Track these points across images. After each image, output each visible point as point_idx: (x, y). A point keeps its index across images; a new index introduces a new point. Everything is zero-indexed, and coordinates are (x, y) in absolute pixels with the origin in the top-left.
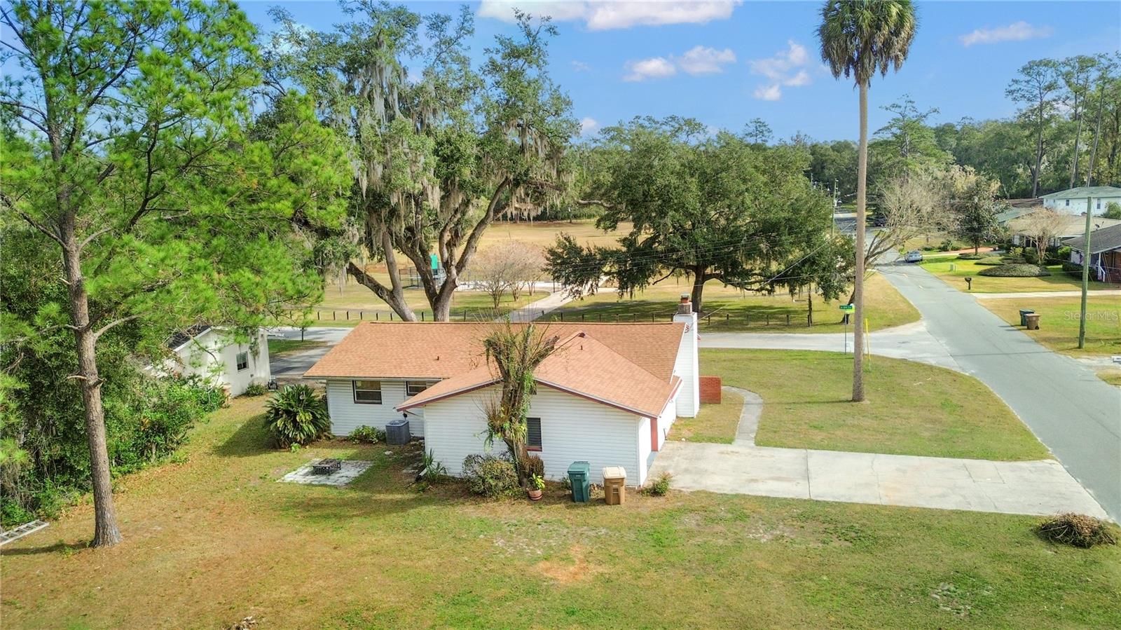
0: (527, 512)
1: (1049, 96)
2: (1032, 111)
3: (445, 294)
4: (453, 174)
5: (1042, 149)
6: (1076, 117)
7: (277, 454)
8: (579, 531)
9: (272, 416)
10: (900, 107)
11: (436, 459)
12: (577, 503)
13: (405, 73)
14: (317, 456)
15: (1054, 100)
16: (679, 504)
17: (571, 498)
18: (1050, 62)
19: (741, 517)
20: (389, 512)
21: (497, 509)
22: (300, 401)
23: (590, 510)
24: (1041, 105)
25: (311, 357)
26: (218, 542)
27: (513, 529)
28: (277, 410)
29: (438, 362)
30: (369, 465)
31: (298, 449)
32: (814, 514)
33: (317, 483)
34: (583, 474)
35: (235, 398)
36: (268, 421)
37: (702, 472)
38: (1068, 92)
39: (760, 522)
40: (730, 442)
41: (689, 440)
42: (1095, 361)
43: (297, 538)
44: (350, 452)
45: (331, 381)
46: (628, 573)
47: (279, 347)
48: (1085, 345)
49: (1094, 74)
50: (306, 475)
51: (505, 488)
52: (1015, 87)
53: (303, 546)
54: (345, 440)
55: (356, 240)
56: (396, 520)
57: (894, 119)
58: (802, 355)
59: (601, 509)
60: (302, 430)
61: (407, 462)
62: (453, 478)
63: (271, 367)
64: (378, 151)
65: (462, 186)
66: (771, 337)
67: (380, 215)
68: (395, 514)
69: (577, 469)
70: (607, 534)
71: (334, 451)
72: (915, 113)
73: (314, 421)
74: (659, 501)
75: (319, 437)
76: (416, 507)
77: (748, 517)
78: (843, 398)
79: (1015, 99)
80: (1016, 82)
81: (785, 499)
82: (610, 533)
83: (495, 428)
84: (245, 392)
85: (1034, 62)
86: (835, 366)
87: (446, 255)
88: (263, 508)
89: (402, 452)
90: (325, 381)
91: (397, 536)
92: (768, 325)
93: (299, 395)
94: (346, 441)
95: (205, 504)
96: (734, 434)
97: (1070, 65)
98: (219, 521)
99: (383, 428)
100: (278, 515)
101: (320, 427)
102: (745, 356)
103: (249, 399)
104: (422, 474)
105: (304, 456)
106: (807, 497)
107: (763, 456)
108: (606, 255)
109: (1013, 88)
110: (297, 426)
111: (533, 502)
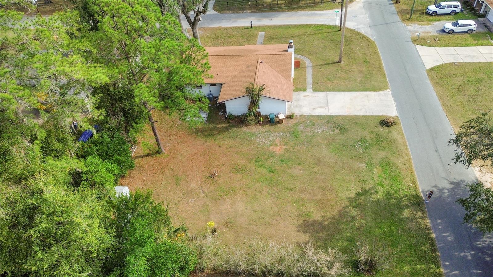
0: (260, 128)
3: (196, 23)
8: (276, 134)
12: (272, 124)
16: (297, 121)
17: (270, 122)
21: (252, 128)
27: (259, 135)
29: (218, 76)
32: (330, 121)
39: (318, 126)
40: (305, 90)
41: (294, 91)
42: (413, 27)
46: (291, 148)
48: (411, 18)
59: (279, 125)
69: (271, 116)
70: (283, 135)
74: (292, 121)
77: (315, 124)
78: (336, 60)
81: (323, 116)
89: (214, 105)
96: (306, 86)
104: (227, 116)
106: (328, 115)
107: (315, 96)
111: (261, 125)
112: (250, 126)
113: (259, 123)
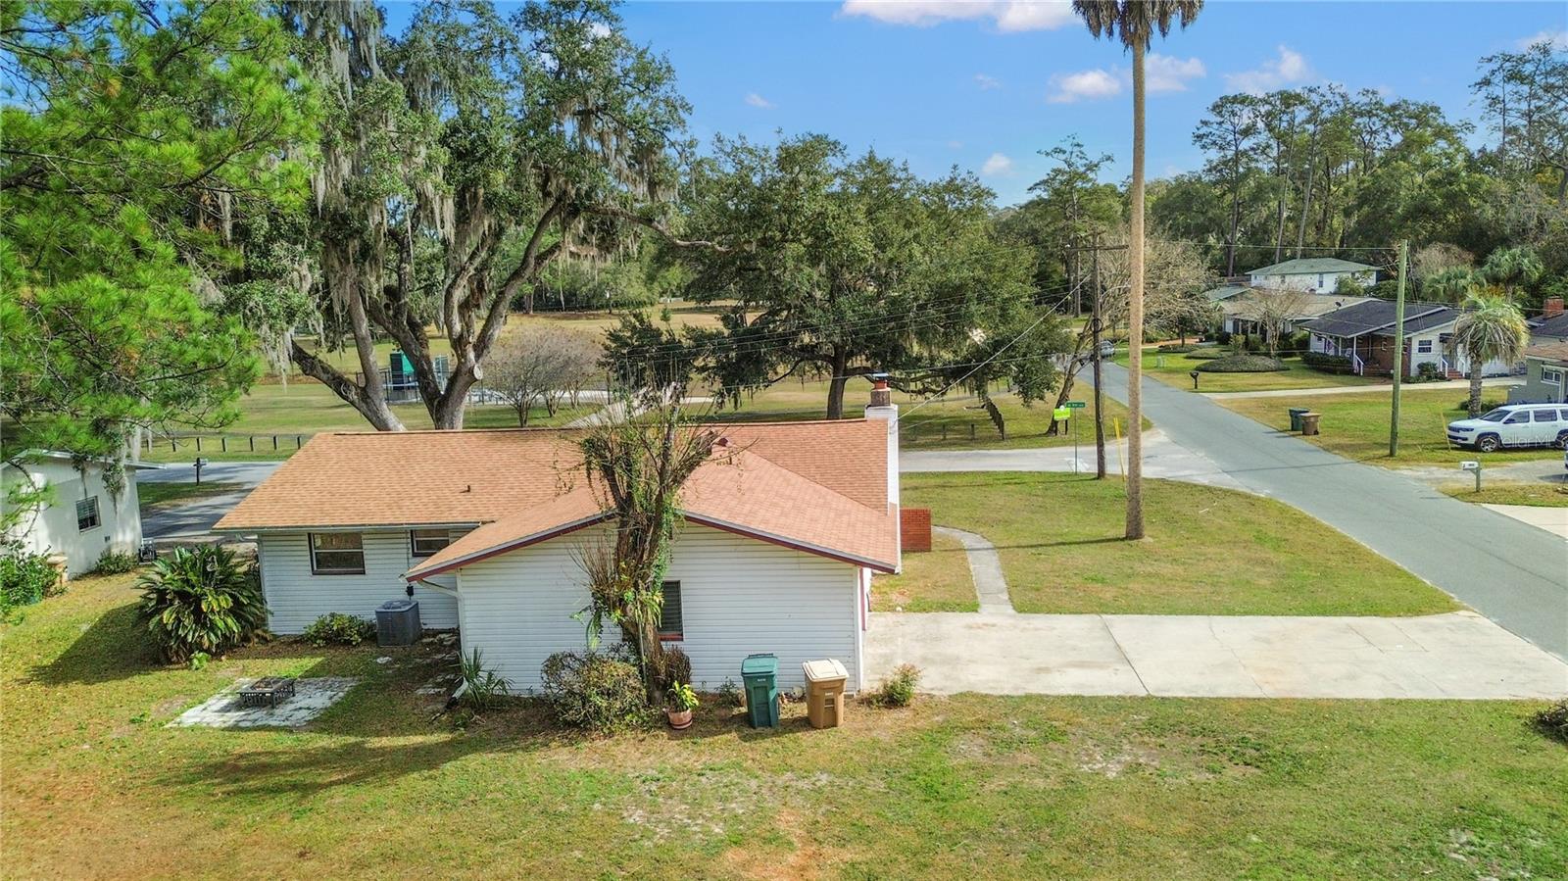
0: (670, 754)
1: (1246, 144)
2: (1225, 163)
3: (455, 393)
4: (475, 182)
5: (1238, 213)
6: (1279, 172)
7: (163, 674)
8: (779, 782)
9: (153, 603)
10: (1064, 152)
11: (486, 666)
12: (759, 730)
13: (381, 19)
14: (244, 671)
15: (1252, 149)
16: (939, 718)
17: (747, 720)
18: (1247, 98)
19: (1052, 735)
20: (404, 772)
21: (615, 750)
22: (206, 575)
23: (787, 739)
24: (1236, 154)
25: (215, 507)
26: (44, 860)
27: (654, 788)
28: (161, 594)
29: (469, 496)
30: (350, 684)
31: (205, 664)
32: (1171, 722)
33: (248, 724)
34: (769, 677)
35: (76, 579)
36: (143, 614)
37: (953, 661)
38: (1269, 139)
39: (1089, 742)
40: (974, 608)
41: (907, 609)
42: (1421, 471)
43: (217, 840)
44: (309, 662)
45: (267, 536)
46: (901, 858)
47: (156, 494)
48: (1398, 452)
49: (1301, 113)
50: (226, 709)
51: (624, 712)
52: (1204, 130)
53: (232, 854)
54: (296, 642)
55: (307, 286)
56: (421, 786)
57: (1054, 170)
58: (1013, 479)
59: (806, 738)
60: (213, 628)
61: (425, 674)
62: (518, 698)
63: (142, 525)
64: (344, 133)
65: (489, 203)
66: (956, 456)
67: (345, 251)
68: (416, 775)
69: (755, 666)
70: (832, 784)
71: (277, 662)
72: (1084, 161)
73: (237, 610)
74: (902, 715)
75: (245, 639)
76: (456, 759)
77: (1064, 733)
78: (1111, 534)
79: (1203, 147)
80: (1205, 123)
81: (1109, 698)
82: (838, 781)
83: (605, 601)
84: (94, 567)
85: (1226, 98)
86: (1072, 492)
87: (458, 327)
88: (139, 782)
89: (407, 659)
90: (256, 537)
91: (429, 818)
92: (945, 439)
93: (205, 563)
94: (299, 644)
95: (14, 781)
96: (975, 597)
97: (1270, 103)
98: (47, 814)
99: (369, 616)
100: (173, 794)
101: (247, 621)
102: (932, 482)
103: (102, 579)
104: (457, 694)
105: (219, 675)
106: (1144, 693)
107: (1036, 629)
108: (700, 338)
109: (1201, 132)
110: (201, 619)
111: (678, 733)
112: (598, 743)
113: (669, 725)
